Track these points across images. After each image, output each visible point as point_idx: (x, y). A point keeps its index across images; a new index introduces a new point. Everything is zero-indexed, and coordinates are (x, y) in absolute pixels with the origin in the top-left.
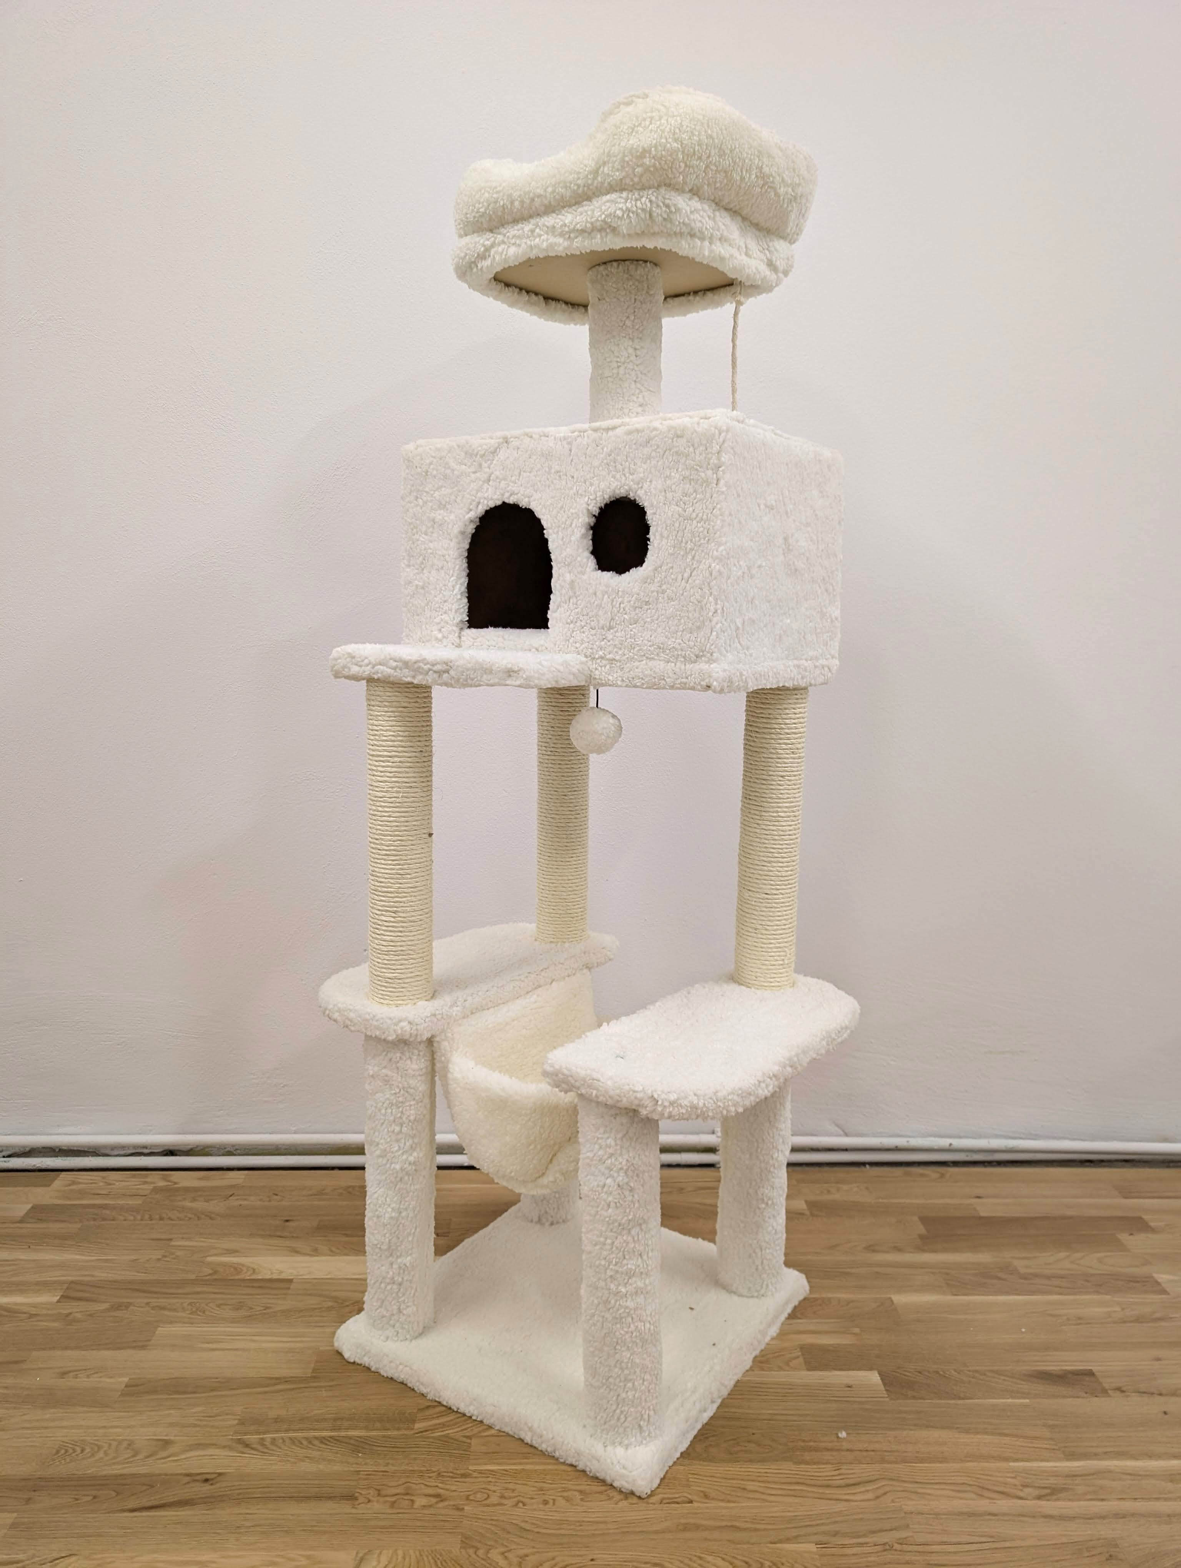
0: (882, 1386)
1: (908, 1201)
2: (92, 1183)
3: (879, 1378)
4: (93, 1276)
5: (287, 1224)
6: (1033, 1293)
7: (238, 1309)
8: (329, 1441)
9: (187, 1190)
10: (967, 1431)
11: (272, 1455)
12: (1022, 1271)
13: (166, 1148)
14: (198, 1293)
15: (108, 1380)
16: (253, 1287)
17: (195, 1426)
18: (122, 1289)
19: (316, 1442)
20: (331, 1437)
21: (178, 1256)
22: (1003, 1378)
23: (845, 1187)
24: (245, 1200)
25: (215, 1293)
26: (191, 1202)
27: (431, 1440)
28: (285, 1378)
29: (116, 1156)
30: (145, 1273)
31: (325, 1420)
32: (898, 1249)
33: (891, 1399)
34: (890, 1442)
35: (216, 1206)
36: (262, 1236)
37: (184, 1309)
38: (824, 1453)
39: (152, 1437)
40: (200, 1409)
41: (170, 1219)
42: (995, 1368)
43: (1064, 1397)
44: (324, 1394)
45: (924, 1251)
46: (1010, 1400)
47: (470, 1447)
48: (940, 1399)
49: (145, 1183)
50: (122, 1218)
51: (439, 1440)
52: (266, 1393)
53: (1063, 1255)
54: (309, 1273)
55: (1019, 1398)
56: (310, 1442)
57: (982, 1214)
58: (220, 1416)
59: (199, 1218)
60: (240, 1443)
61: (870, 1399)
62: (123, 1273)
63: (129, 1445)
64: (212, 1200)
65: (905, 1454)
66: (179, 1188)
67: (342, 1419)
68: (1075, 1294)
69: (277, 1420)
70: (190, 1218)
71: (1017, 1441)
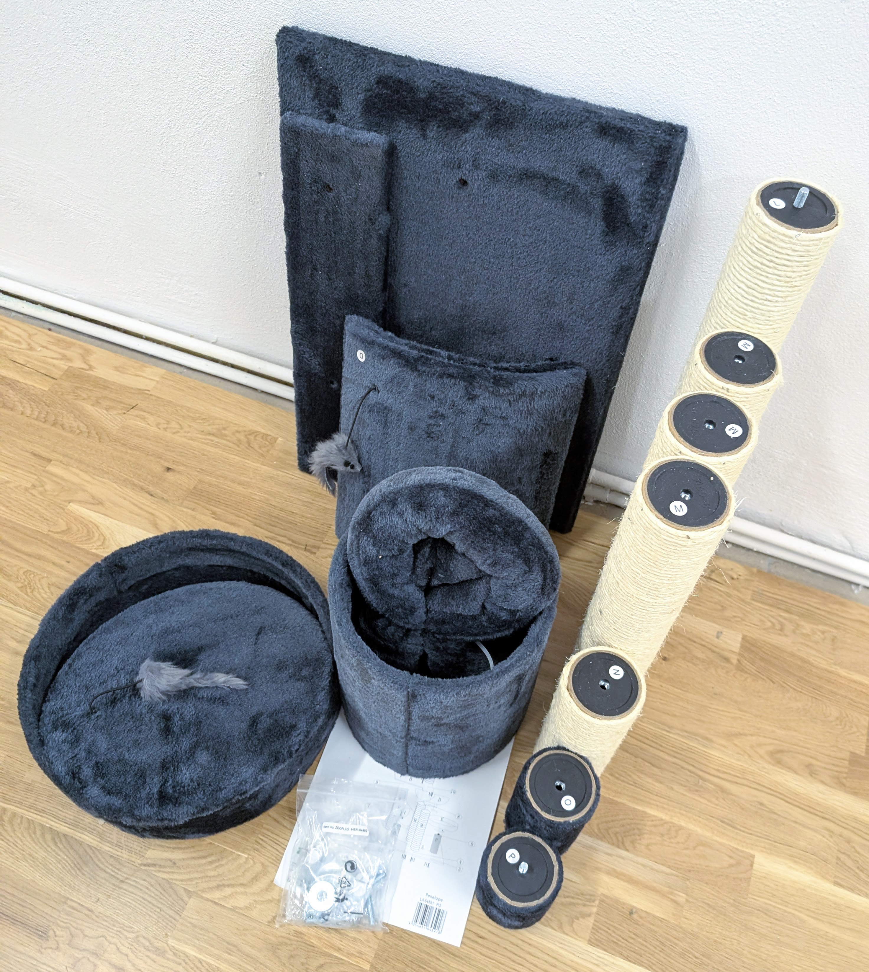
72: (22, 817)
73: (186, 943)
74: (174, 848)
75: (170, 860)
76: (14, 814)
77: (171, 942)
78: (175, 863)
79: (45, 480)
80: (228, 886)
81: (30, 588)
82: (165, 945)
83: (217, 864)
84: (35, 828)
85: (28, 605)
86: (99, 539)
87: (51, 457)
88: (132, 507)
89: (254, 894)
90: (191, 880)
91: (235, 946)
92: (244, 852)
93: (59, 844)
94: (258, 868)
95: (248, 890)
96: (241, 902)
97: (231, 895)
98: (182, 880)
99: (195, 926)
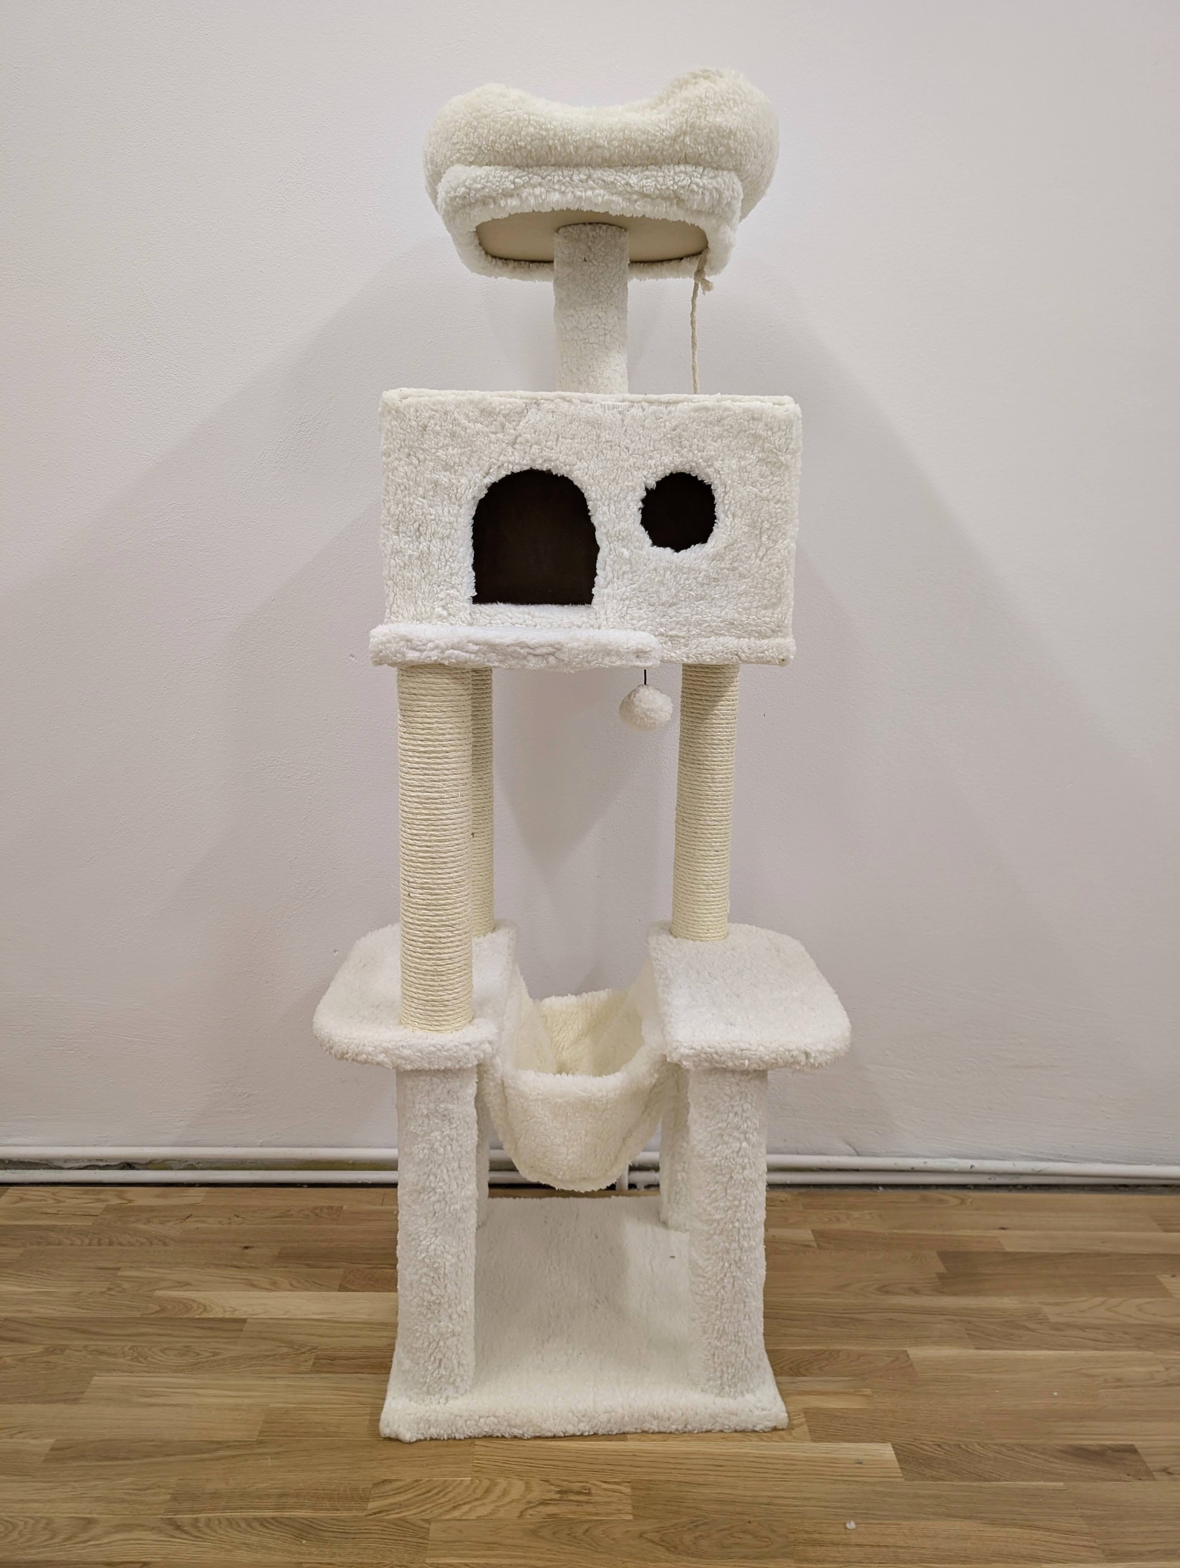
0: (896, 1462)
1: (925, 1232)
2: (40, 1200)
3: (893, 1452)
4: (30, 1312)
5: (247, 1251)
6: (1065, 1347)
7: (183, 1355)
8: (271, 1524)
9: (141, 1209)
10: (993, 1522)
11: (205, 1540)
12: (1053, 1319)
13: (123, 1161)
14: (141, 1335)
15: (33, 1441)
16: (203, 1328)
17: (123, 1501)
18: (60, 1328)
19: (256, 1524)
20: (273, 1518)
21: (124, 1289)
22: (1033, 1454)
23: (856, 1214)
24: (204, 1222)
25: (160, 1335)
26: (145, 1224)
27: (385, 1524)
28: (228, 1442)
29: (69, 1169)
30: (87, 1309)
31: (268, 1496)
32: (916, 1292)
33: (906, 1479)
34: (905, 1535)
35: (172, 1229)
36: (218, 1266)
37: (124, 1355)
38: (829, 1548)
39: (73, 1515)
40: (130, 1480)
41: (120, 1244)
42: (1023, 1442)
43: (1103, 1479)
44: (270, 1462)
45: (943, 1293)
46: (1042, 1483)
47: (428, 1533)
48: (963, 1480)
49: (98, 1200)
50: (69, 1242)
51: (394, 1524)
52: (203, 1460)
53: (1098, 1300)
54: (265, 1312)
55: (1052, 1480)
56: (249, 1525)
57: (1008, 1250)
58: (153, 1489)
59: (151, 1244)
60: (171, 1525)
61: (881, 1479)
62: (63, 1308)
63: (47, 1524)
64: (169, 1221)
65: (923, 1551)
66: (132, 1209)
67: (285, 1495)
68: (1112, 1350)
69: (215, 1495)
70: (142, 1244)
71: (1050, 1535)
72: (219, 1520)
73: (445, 1557)
74: (393, 1495)
75: (396, 1504)
76: (209, 1519)
77: (428, 1561)
78: (401, 1505)
79: (119, 1282)
80: (465, 1504)
81: (142, 1356)
82: (424, 1565)
83: (444, 1493)
84: (238, 1523)
85: (146, 1369)
86: (198, 1307)
87: (118, 1265)
88: (222, 1279)
89: (493, 1502)
90: (424, 1511)
91: (495, 1543)
92: (466, 1477)
93: (270, 1527)
94: (486, 1483)
95: (485, 1501)
96: (483, 1511)
97: (471, 1510)
98: (415, 1514)
99: (448, 1542)
